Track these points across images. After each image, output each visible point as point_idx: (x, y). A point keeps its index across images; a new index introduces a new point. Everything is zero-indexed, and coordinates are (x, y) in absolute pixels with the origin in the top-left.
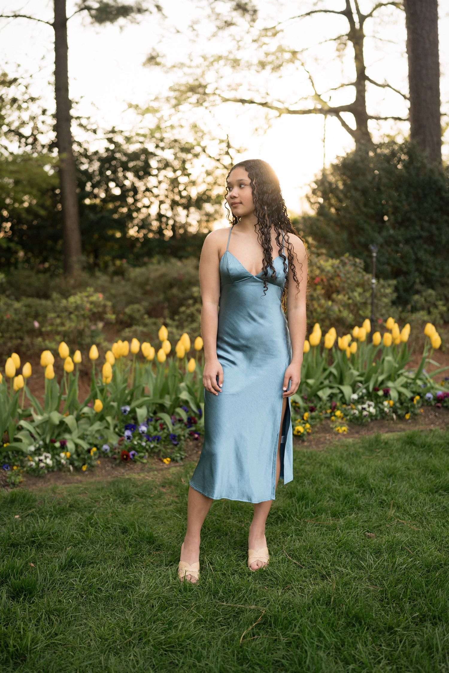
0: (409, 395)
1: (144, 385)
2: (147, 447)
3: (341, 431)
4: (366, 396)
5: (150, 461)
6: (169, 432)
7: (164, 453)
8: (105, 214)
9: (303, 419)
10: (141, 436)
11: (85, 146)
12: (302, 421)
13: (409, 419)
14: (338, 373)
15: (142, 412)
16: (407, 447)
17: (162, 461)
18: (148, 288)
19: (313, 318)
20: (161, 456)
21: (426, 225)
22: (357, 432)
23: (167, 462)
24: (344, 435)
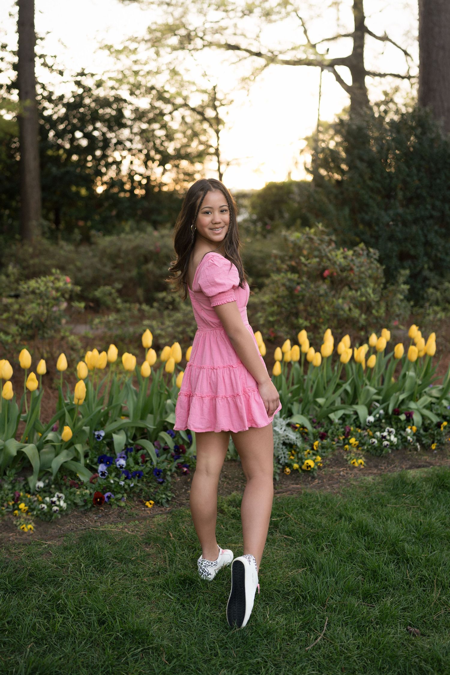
0: (435, 419)
1: (123, 405)
2: (126, 487)
3: (356, 465)
4: (384, 418)
5: (128, 504)
6: (153, 466)
7: (146, 493)
8: (69, 168)
9: (313, 449)
10: (118, 471)
11: (50, 88)
12: (311, 452)
13: (435, 449)
14: (352, 389)
15: (120, 439)
16: (440, 491)
17: (144, 504)
18: (120, 261)
19: (320, 317)
20: (142, 499)
21: (438, 203)
22: (376, 466)
23: (150, 506)
24: (361, 470)
